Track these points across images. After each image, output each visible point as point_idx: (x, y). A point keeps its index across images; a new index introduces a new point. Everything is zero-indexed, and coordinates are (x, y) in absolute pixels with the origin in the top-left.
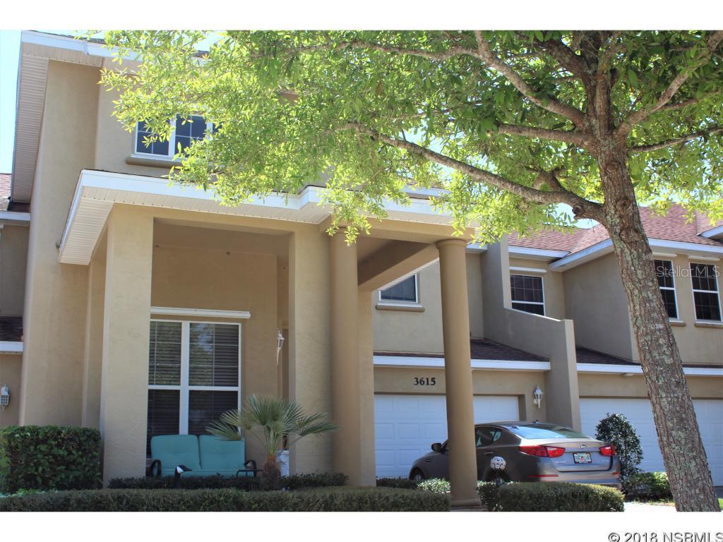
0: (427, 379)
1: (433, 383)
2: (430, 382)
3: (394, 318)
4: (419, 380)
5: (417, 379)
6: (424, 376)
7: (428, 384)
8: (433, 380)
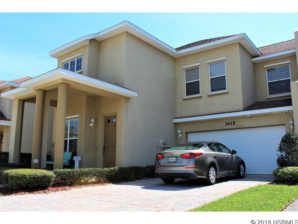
0: (231, 122)
1: (234, 124)
2: (232, 124)
3: (216, 99)
4: (227, 124)
5: (226, 123)
6: (230, 121)
7: (231, 124)
8: (234, 122)
